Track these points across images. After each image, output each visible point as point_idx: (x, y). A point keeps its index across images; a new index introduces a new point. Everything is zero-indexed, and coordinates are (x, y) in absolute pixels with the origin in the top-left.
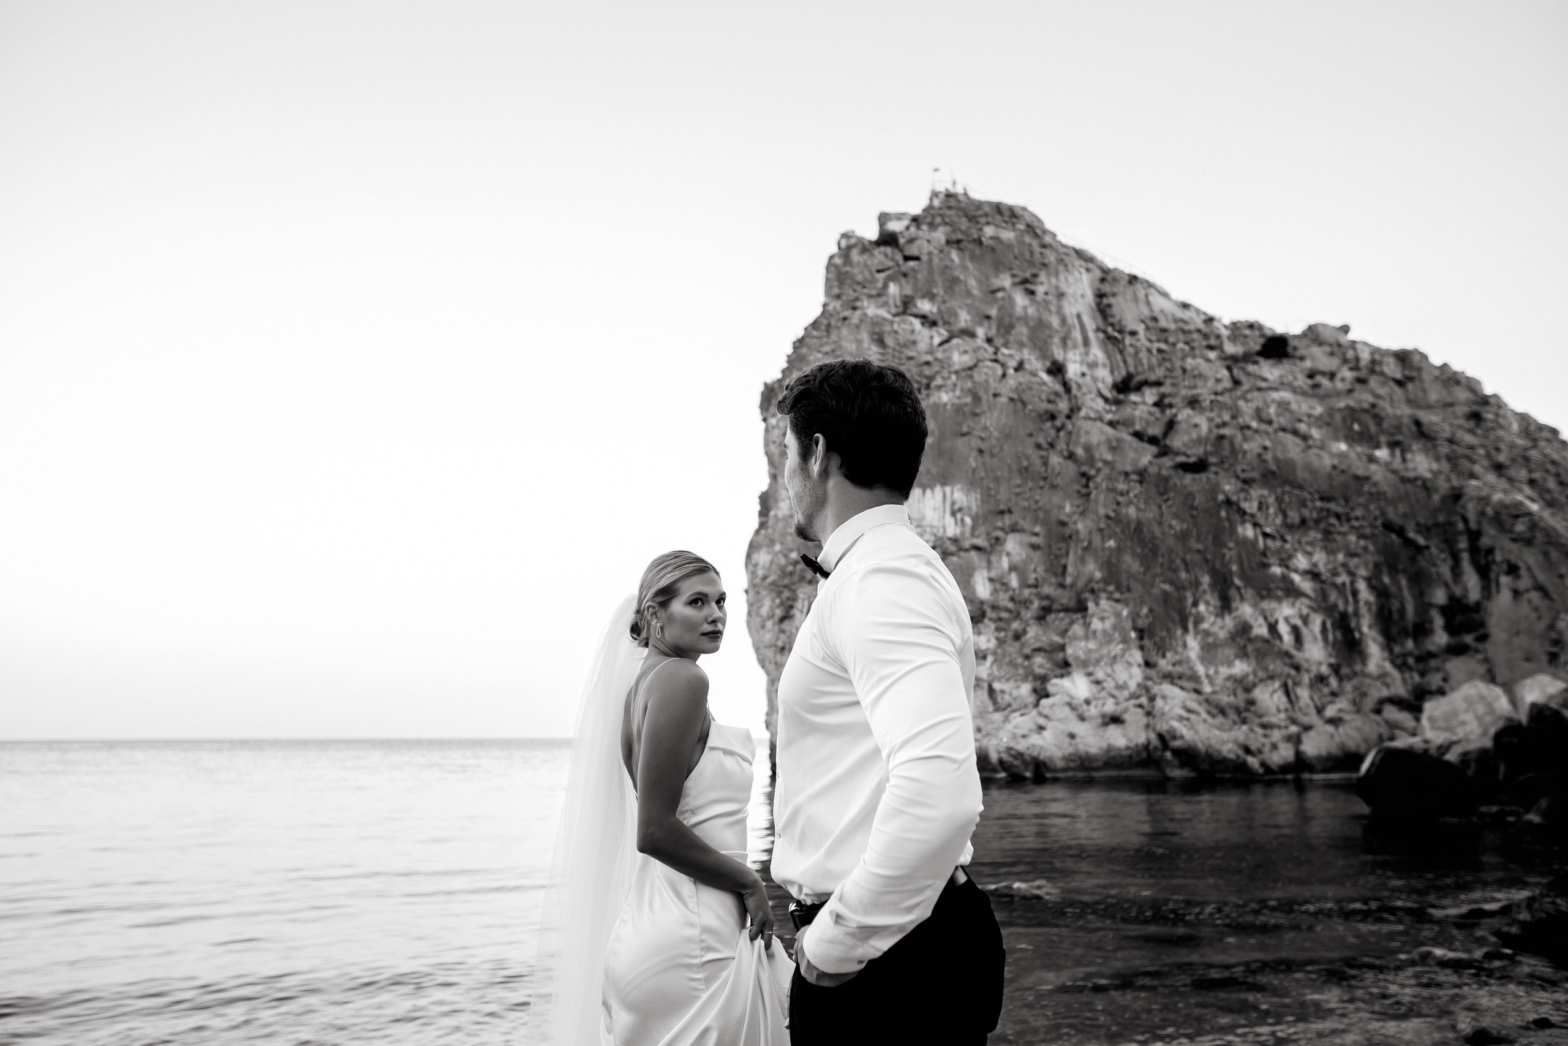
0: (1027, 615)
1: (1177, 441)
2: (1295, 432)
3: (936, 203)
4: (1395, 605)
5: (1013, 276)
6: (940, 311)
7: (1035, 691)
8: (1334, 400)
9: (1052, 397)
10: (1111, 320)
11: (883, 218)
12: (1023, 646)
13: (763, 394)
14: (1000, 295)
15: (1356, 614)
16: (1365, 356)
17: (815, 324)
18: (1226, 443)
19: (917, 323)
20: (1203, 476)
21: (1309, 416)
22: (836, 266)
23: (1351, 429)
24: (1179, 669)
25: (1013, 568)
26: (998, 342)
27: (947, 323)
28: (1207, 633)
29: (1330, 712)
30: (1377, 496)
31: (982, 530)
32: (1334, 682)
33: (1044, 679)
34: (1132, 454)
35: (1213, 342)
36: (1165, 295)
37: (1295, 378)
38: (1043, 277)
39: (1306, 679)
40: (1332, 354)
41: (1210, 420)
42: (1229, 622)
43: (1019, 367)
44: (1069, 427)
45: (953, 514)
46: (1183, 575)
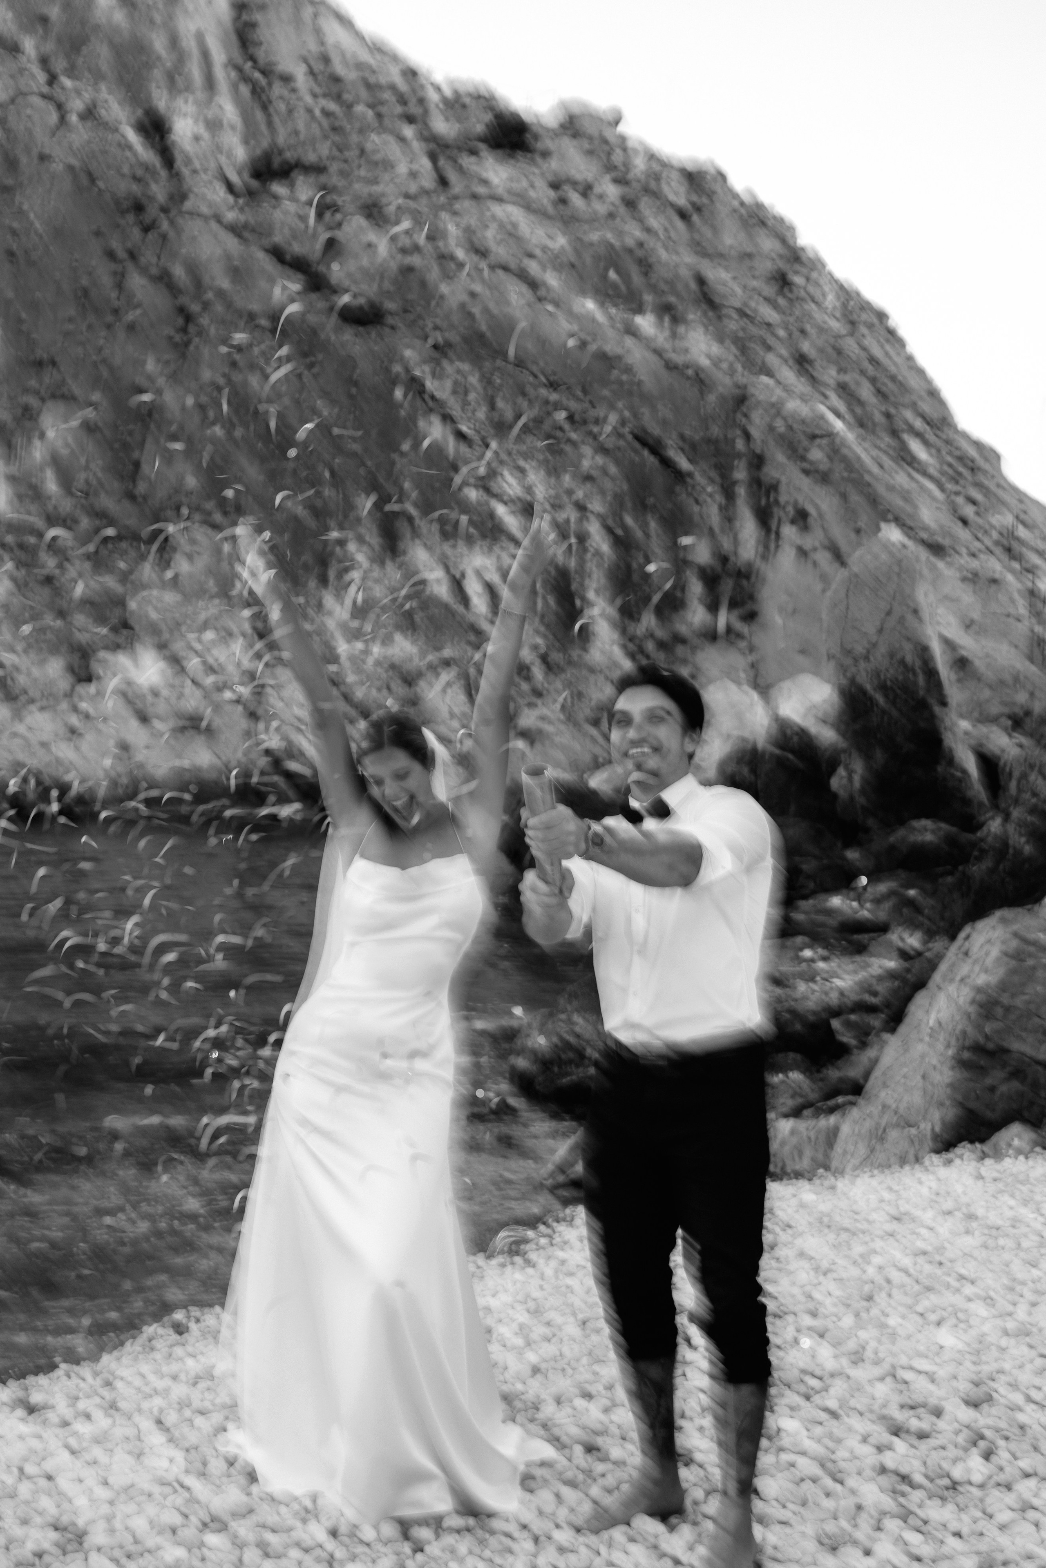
1: (340, 270)
2: (522, 275)
4: (637, 562)
7: (71, 669)
8: (586, 227)
9: (139, 173)
10: (254, 51)
12: (58, 597)
15: (581, 572)
16: (640, 164)
18: (414, 282)
20: (373, 333)
21: (545, 249)
23: (604, 277)
25: (53, 463)
26: (58, 64)
30: (629, 389)
32: (539, 675)
33: (88, 651)
34: (263, 284)
35: (414, 109)
36: (345, 20)
37: (532, 186)
40: (590, 153)
41: (395, 239)
42: (394, 576)
43: (89, 114)
44: (165, 225)
46: (331, 495)
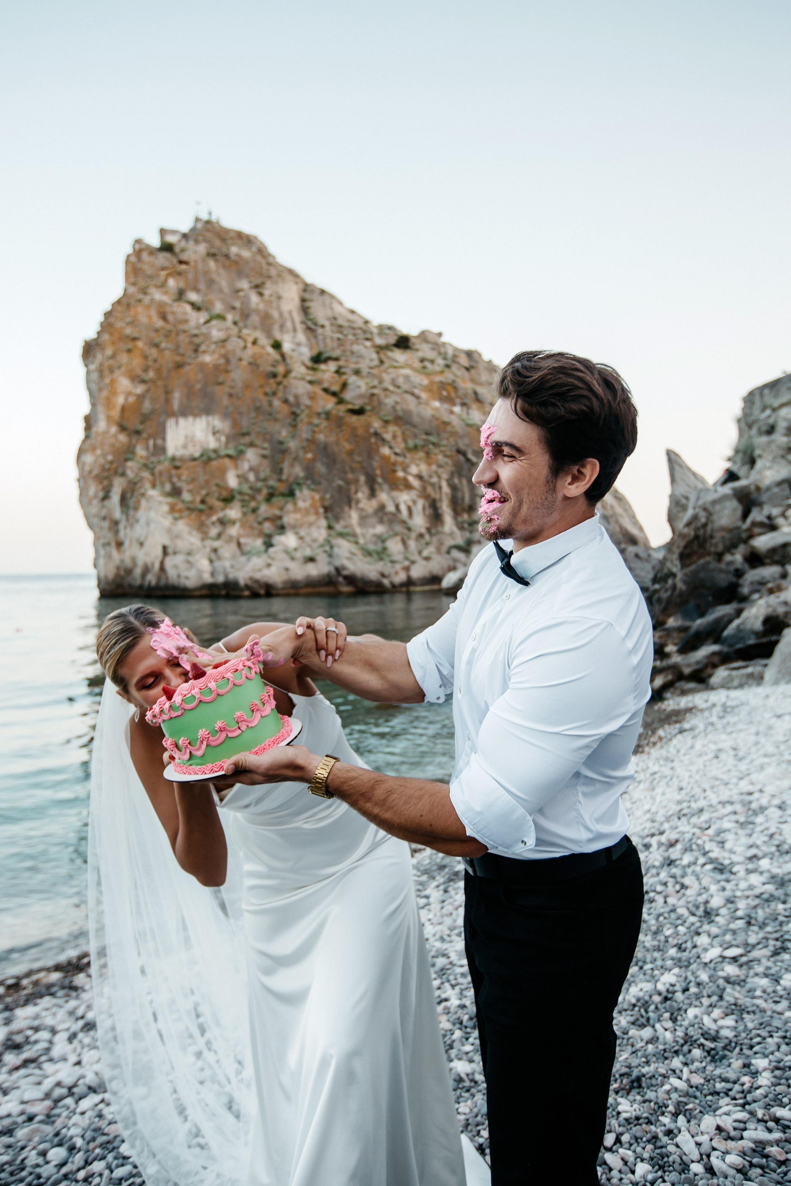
0: (260, 497)
1: (348, 395)
2: (413, 394)
3: (199, 226)
4: (459, 495)
5: (250, 282)
6: (203, 301)
7: (265, 543)
8: (433, 376)
9: (275, 363)
10: (311, 317)
11: (163, 232)
12: (257, 516)
13: (84, 347)
14: (241, 294)
15: (441, 500)
16: (450, 352)
17: (119, 302)
18: (375, 398)
19: (188, 308)
20: (362, 418)
21: (421, 385)
22: (133, 264)
23: (441, 394)
24: (346, 531)
25: (251, 469)
26: (241, 324)
27: (207, 310)
28: (362, 510)
29: (425, 553)
30: (454, 434)
31: (231, 445)
32: (427, 537)
33: (269, 536)
34: (321, 402)
35: (369, 336)
36: (341, 303)
37: (414, 362)
38: (268, 284)
39: (413, 535)
40: (433, 349)
41: (367, 383)
42: (374, 503)
43: (255, 342)
44: (285, 382)
45: (214, 433)
46: (350, 476)
